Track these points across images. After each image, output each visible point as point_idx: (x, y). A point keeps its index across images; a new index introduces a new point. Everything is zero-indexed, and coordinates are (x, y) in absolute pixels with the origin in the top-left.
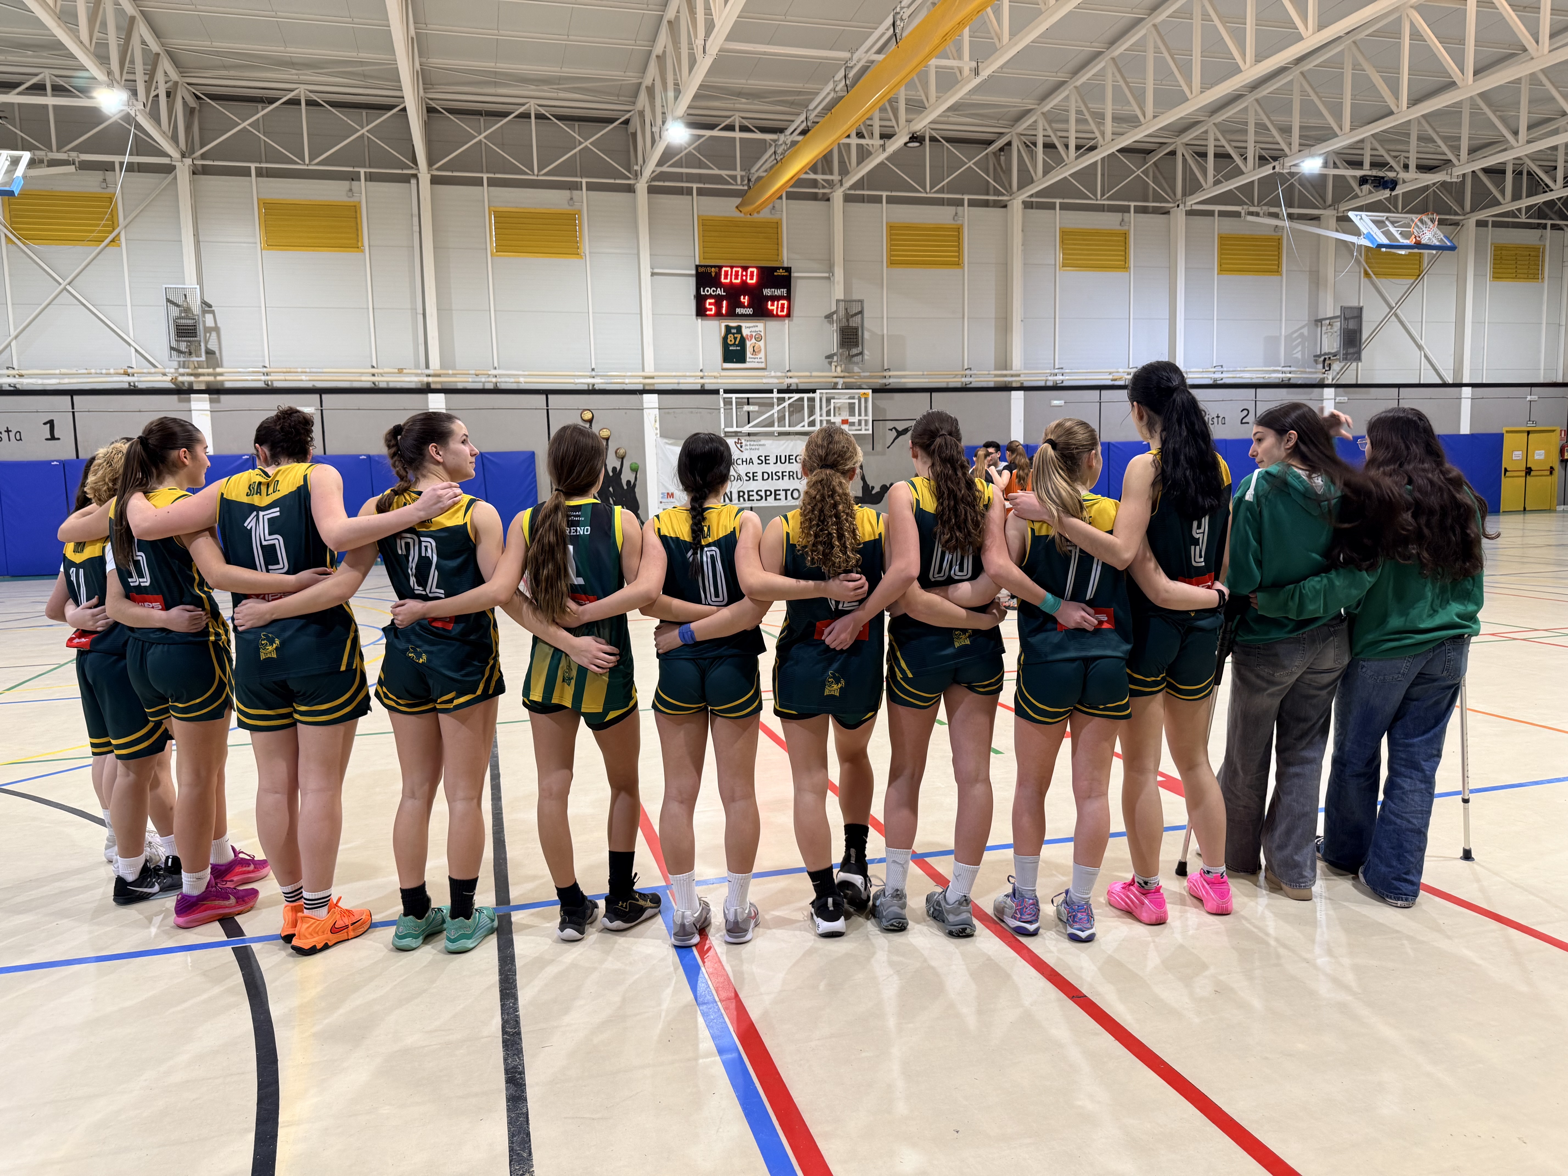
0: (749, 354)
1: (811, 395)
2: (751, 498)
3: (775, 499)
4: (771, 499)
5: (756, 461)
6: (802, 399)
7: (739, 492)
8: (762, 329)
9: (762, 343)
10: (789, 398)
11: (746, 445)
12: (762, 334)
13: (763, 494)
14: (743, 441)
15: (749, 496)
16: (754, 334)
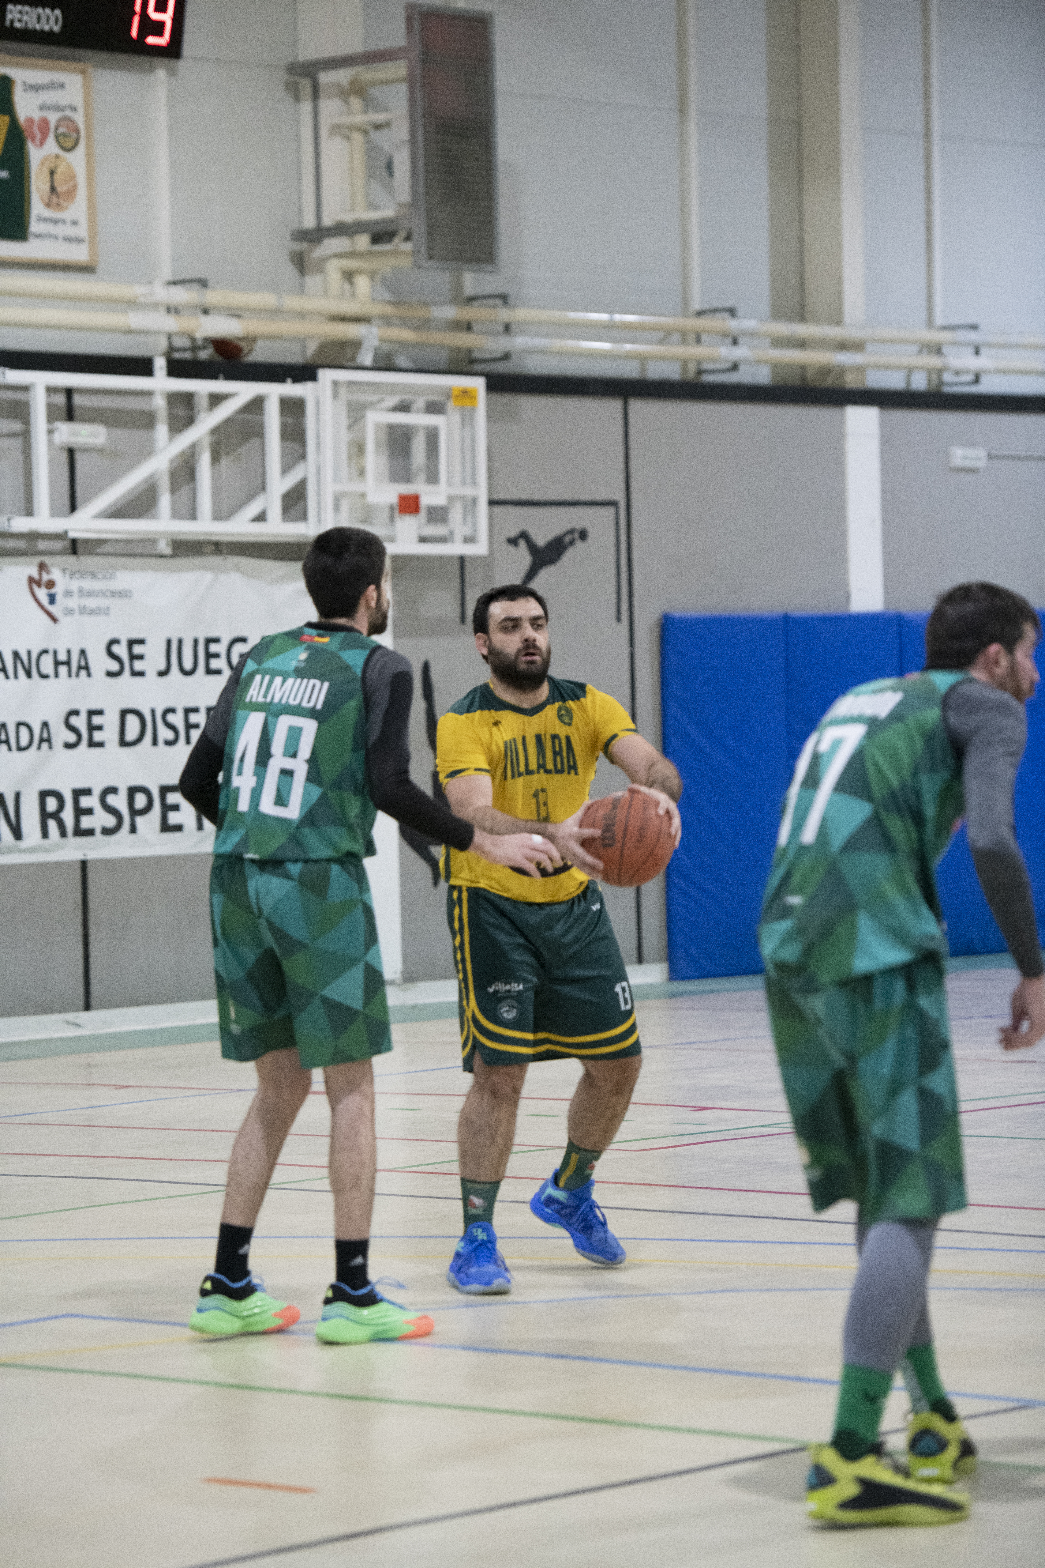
0: (37, 207)
1: (290, 389)
2: (86, 822)
3: (166, 827)
4: (149, 823)
5: (100, 662)
6: (257, 404)
7: (44, 795)
8: (79, 104)
9: (77, 160)
10: (216, 400)
11: (68, 593)
12: (79, 118)
13: (119, 801)
14: (56, 574)
15: (79, 812)
16: (53, 117)
